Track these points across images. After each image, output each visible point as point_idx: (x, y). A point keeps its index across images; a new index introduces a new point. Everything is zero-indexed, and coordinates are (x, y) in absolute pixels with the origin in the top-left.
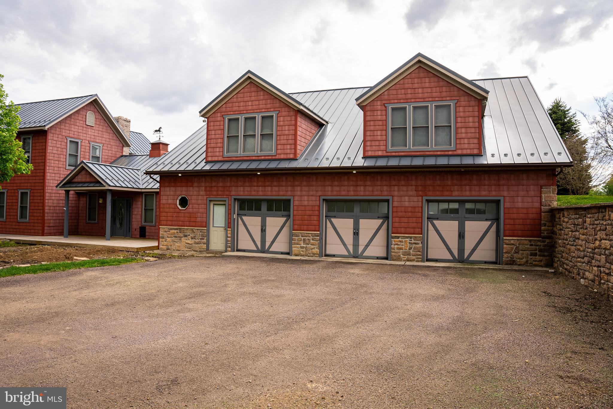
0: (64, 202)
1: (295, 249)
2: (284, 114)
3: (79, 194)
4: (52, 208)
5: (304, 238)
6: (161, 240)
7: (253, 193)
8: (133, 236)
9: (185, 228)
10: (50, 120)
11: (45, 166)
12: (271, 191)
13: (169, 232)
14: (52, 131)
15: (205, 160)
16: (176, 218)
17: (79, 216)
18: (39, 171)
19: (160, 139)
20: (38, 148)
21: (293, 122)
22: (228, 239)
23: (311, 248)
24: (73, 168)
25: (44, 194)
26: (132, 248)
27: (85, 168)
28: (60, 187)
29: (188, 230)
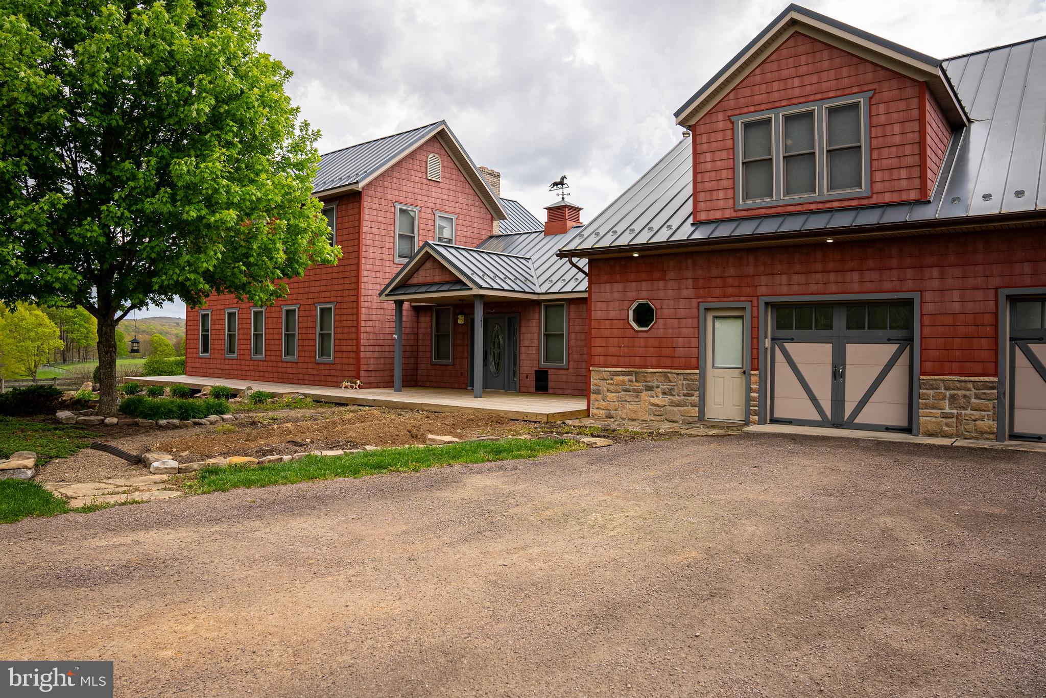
0: (393, 324)
1: (926, 419)
2: (887, 95)
3: (418, 310)
4: (372, 336)
5: (952, 392)
6: (593, 397)
7: (814, 288)
8: (523, 389)
9: (649, 370)
10: (365, 172)
11: (358, 258)
12: (861, 282)
13: (612, 379)
14: (371, 193)
15: (691, 217)
16: (626, 349)
17: (418, 352)
18: (348, 268)
19: (563, 199)
20: (346, 225)
21: (915, 113)
22: (752, 394)
23: (973, 418)
24: (407, 260)
25: (358, 310)
26: (537, 415)
27: (431, 255)
28: (387, 295)
29: (654, 376)
